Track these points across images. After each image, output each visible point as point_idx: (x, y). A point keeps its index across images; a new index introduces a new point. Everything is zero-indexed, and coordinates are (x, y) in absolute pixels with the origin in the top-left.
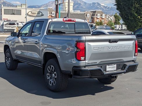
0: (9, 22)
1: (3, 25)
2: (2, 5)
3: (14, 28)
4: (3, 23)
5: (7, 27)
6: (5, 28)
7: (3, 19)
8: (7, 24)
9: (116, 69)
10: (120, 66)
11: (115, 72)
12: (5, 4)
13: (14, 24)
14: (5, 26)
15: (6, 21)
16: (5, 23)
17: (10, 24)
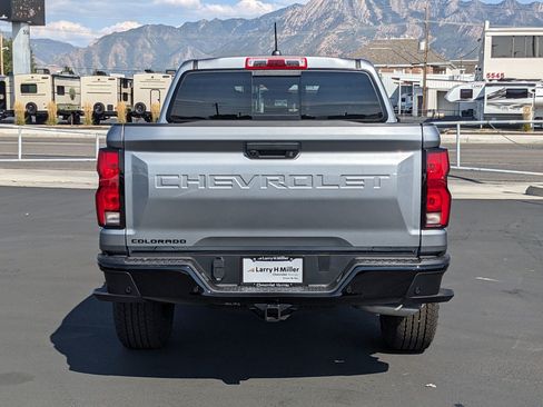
0: (507, 87)
1: (481, 99)
2: (487, 23)
3: (521, 111)
4: (484, 90)
5: (498, 106)
6: (488, 109)
7: (485, 77)
8: (497, 94)
9: (301, 281)
10: (327, 269)
11: (298, 290)
12: (495, 16)
13: (524, 94)
14: (491, 101)
15: (496, 82)
16: (490, 91)
17: (510, 94)
